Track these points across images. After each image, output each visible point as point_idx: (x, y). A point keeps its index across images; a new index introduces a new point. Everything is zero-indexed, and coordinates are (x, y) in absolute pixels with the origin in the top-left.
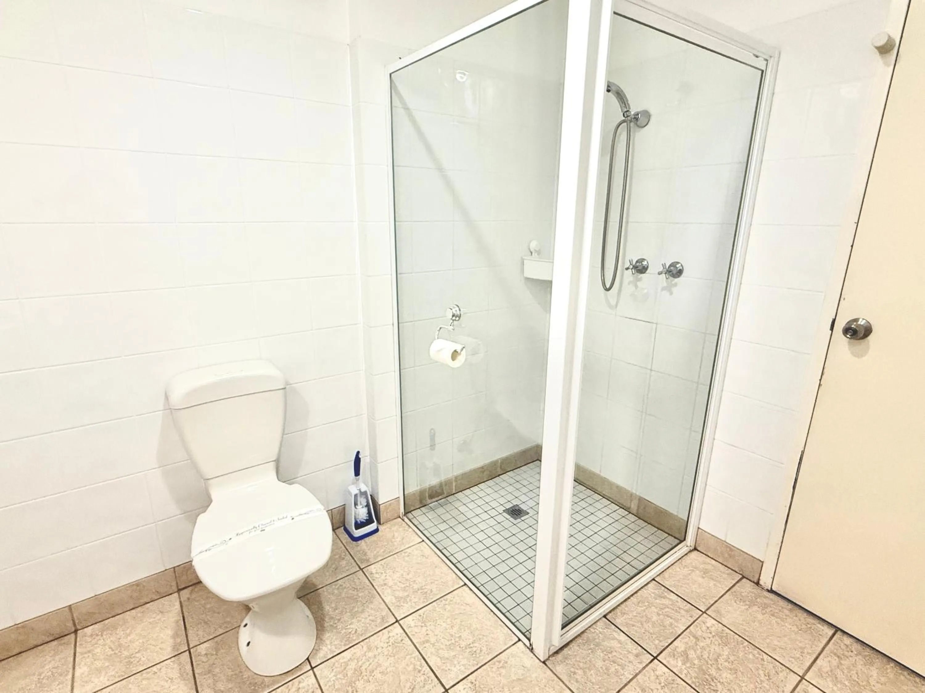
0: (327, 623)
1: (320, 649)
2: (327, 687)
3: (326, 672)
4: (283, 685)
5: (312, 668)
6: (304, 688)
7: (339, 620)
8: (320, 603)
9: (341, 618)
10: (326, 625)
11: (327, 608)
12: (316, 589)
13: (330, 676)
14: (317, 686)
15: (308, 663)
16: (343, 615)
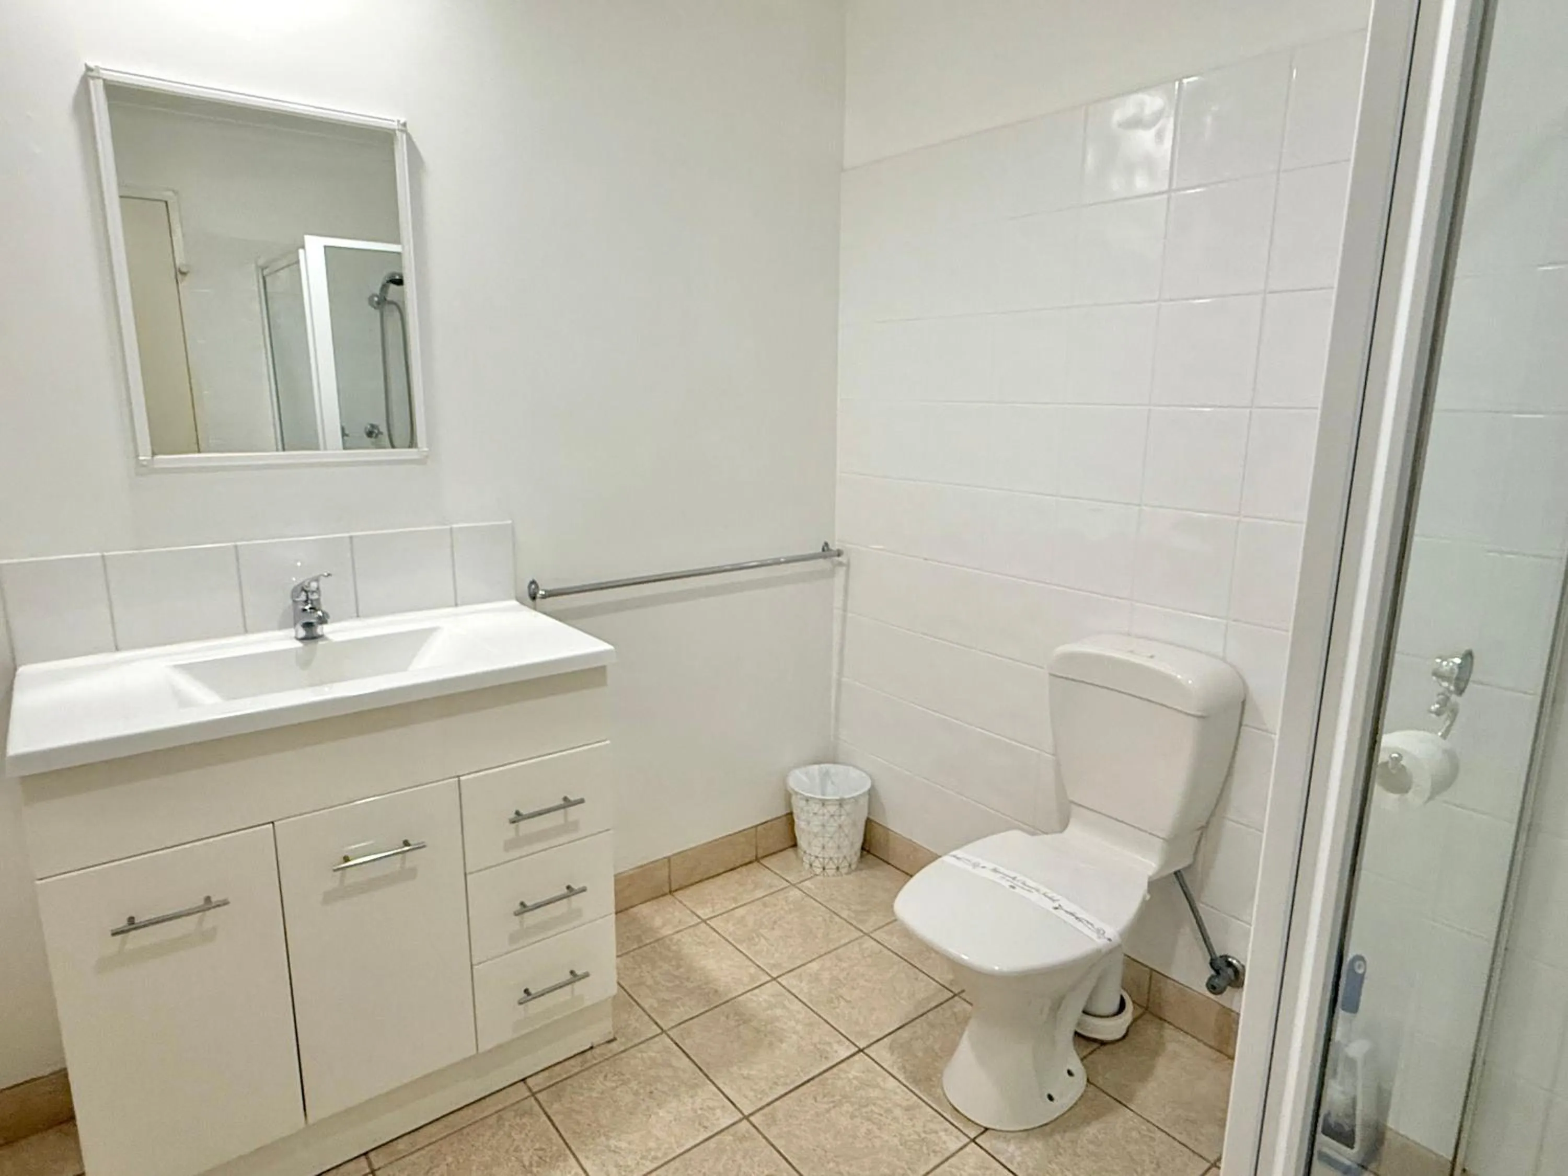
0: (1062, 1138)
1: (1009, 1140)
2: (948, 1169)
3: (972, 1161)
4: (936, 1111)
5: (973, 1140)
6: (940, 1138)
7: (1076, 1154)
8: (1097, 1117)
9: (1079, 1156)
10: (1058, 1137)
11: (1092, 1130)
12: (1124, 1102)
13: (966, 1168)
14: (947, 1154)
15: (979, 1132)
16: (1088, 1157)
